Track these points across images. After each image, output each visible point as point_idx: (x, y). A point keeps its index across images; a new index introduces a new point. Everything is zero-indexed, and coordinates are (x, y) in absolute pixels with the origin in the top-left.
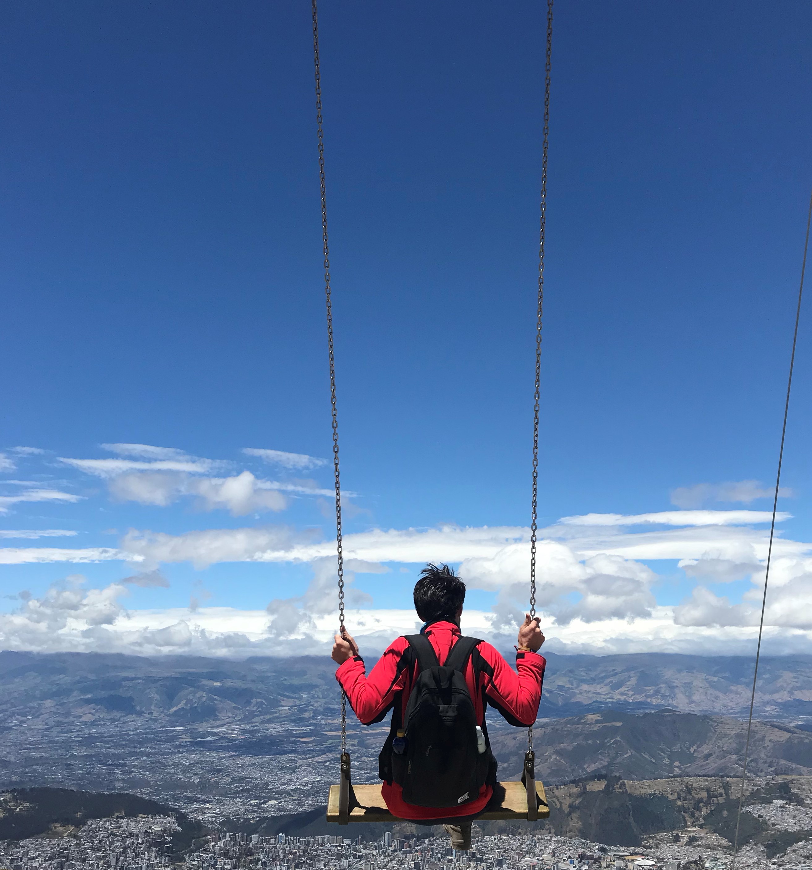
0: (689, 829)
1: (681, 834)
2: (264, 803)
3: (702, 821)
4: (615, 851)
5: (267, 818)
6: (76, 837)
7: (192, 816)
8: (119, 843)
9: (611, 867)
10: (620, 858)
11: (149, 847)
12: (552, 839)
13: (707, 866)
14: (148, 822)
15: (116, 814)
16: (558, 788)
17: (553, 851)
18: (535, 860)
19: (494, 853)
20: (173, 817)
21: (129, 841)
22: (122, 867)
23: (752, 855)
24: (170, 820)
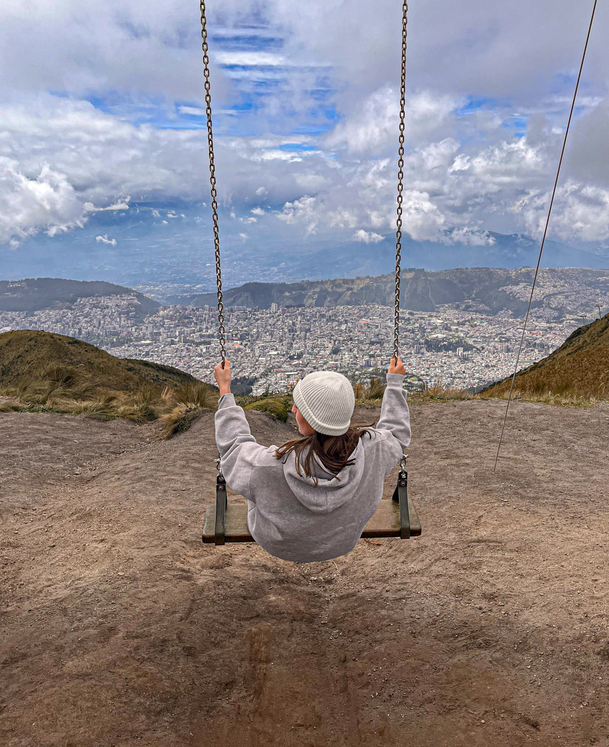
0: (466, 301)
1: (461, 304)
2: (194, 286)
3: (473, 296)
4: (418, 314)
5: (196, 295)
6: (71, 309)
7: (147, 295)
8: (99, 312)
9: (416, 324)
10: (422, 318)
11: (120, 315)
12: (379, 308)
13: (475, 323)
14: (118, 299)
15: (96, 295)
16: (383, 276)
17: (380, 315)
18: (368, 320)
19: (343, 316)
20: (134, 296)
21: (106, 311)
22: (103, 327)
23: (505, 316)
24: (132, 297)
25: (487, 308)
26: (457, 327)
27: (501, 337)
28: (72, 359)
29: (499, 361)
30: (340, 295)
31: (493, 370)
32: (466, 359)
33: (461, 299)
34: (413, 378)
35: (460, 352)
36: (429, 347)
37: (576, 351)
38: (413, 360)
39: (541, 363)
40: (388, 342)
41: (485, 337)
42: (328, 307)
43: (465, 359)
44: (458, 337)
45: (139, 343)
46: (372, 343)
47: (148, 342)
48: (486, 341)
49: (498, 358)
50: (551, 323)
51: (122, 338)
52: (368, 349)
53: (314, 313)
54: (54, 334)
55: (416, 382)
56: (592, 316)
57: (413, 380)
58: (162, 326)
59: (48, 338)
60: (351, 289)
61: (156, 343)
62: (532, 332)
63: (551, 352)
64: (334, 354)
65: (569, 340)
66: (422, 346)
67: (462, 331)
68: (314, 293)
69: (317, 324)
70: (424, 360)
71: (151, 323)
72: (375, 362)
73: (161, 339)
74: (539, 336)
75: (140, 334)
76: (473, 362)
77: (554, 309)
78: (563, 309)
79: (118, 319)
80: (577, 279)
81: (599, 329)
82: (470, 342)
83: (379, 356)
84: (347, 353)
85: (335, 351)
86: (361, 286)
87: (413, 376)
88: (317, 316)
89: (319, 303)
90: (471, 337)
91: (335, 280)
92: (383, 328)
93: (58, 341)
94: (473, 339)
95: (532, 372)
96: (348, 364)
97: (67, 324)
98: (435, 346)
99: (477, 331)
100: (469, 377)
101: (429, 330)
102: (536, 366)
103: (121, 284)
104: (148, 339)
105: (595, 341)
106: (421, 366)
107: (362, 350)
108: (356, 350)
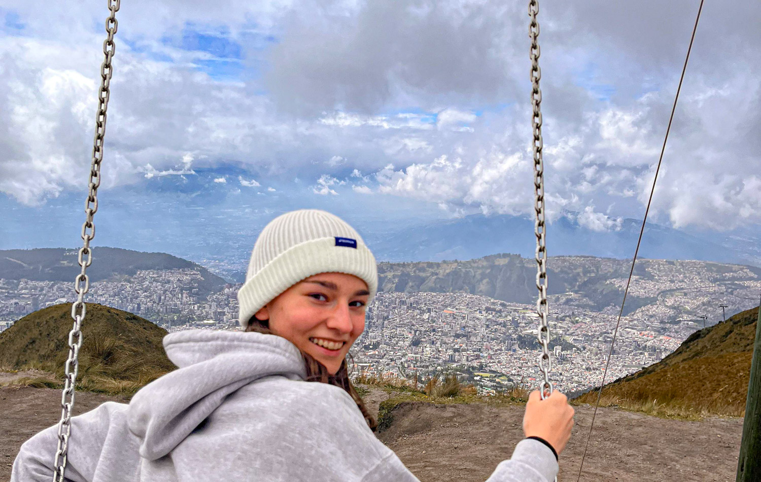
0: (567, 293)
1: (561, 296)
3: (576, 288)
4: (512, 306)
6: (130, 282)
7: (211, 270)
8: (160, 287)
9: (508, 317)
10: (515, 310)
11: (182, 291)
12: (467, 297)
13: (577, 319)
14: (180, 273)
15: (157, 267)
16: (474, 261)
17: (468, 304)
18: (454, 310)
19: (425, 304)
20: (197, 270)
21: (167, 286)
22: (163, 303)
23: (611, 314)
24: (195, 272)
25: (591, 303)
26: (556, 323)
27: (606, 336)
28: (128, 337)
29: (602, 363)
30: (423, 280)
31: (594, 373)
32: (564, 360)
33: (563, 292)
34: (502, 378)
35: (558, 351)
36: (522, 343)
37: (693, 357)
38: (503, 358)
39: (650, 369)
40: (476, 335)
41: (587, 336)
42: (410, 293)
43: (562, 360)
44: (556, 334)
45: (202, 322)
46: (457, 336)
47: (211, 322)
48: (588, 340)
49: (601, 360)
50: (665, 323)
51: (183, 316)
52: (453, 342)
53: (393, 299)
54: (111, 308)
55: (506, 383)
56: (714, 316)
57: (502, 380)
58: (227, 305)
59: (105, 312)
60: (437, 274)
61: (219, 323)
62: (643, 332)
63: (663, 357)
64: (414, 345)
65: (685, 343)
66: (514, 342)
67: (560, 327)
68: (394, 276)
69: (396, 311)
70: (515, 358)
71: (215, 301)
72: (459, 357)
73: (225, 320)
74: (649, 338)
75: (202, 313)
76: (572, 363)
77: (670, 307)
78: (680, 308)
79: (180, 295)
80: (699, 274)
81: (723, 333)
82: (570, 340)
83: (464, 350)
84: (428, 346)
85: (416, 343)
86: (448, 271)
87: (503, 375)
88: (397, 302)
89: (400, 288)
90: (571, 334)
91: (419, 263)
92: (470, 320)
93: (115, 316)
94: (573, 338)
95: (641, 378)
96: (430, 357)
97: (126, 297)
98: (529, 343)
99: (579, 328)
100: (566, 380)
101: (524, 325)
102: (645, 372)
103: (184, 258)
104: (212, 318)
105: (717, 347)
106: (511, 364)
107: (445, 343)
108: (439, 343)
